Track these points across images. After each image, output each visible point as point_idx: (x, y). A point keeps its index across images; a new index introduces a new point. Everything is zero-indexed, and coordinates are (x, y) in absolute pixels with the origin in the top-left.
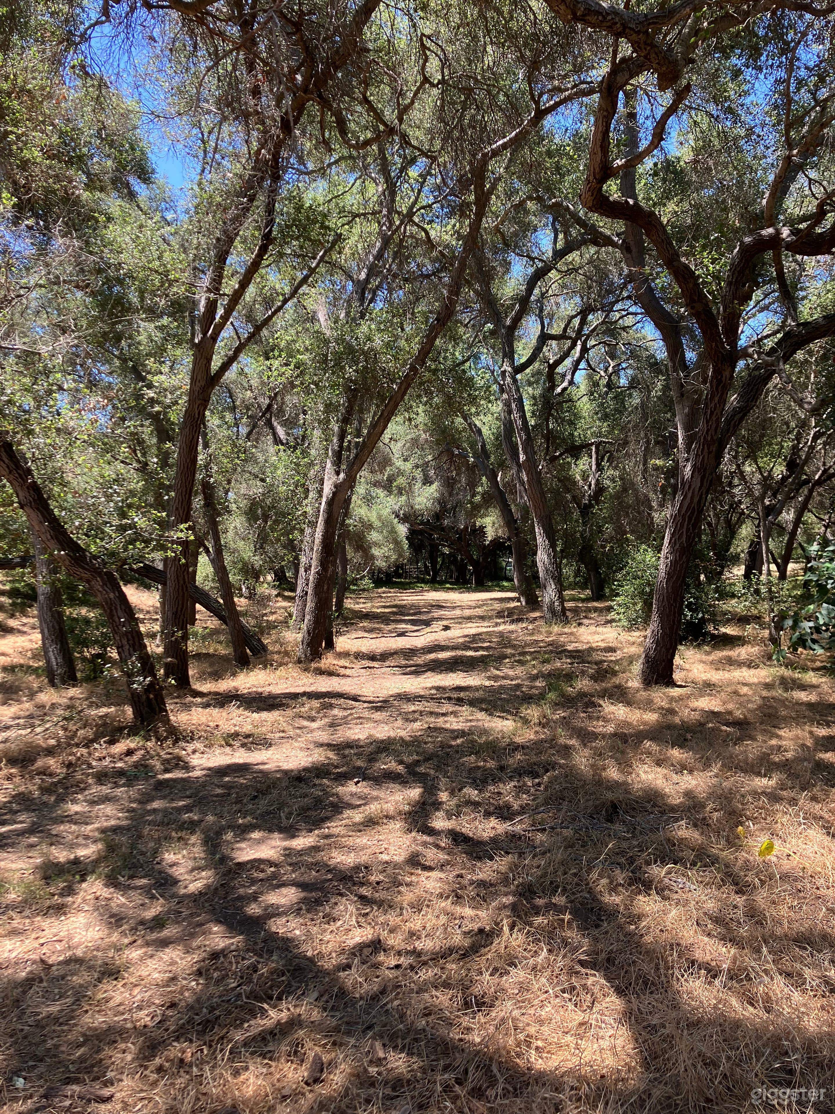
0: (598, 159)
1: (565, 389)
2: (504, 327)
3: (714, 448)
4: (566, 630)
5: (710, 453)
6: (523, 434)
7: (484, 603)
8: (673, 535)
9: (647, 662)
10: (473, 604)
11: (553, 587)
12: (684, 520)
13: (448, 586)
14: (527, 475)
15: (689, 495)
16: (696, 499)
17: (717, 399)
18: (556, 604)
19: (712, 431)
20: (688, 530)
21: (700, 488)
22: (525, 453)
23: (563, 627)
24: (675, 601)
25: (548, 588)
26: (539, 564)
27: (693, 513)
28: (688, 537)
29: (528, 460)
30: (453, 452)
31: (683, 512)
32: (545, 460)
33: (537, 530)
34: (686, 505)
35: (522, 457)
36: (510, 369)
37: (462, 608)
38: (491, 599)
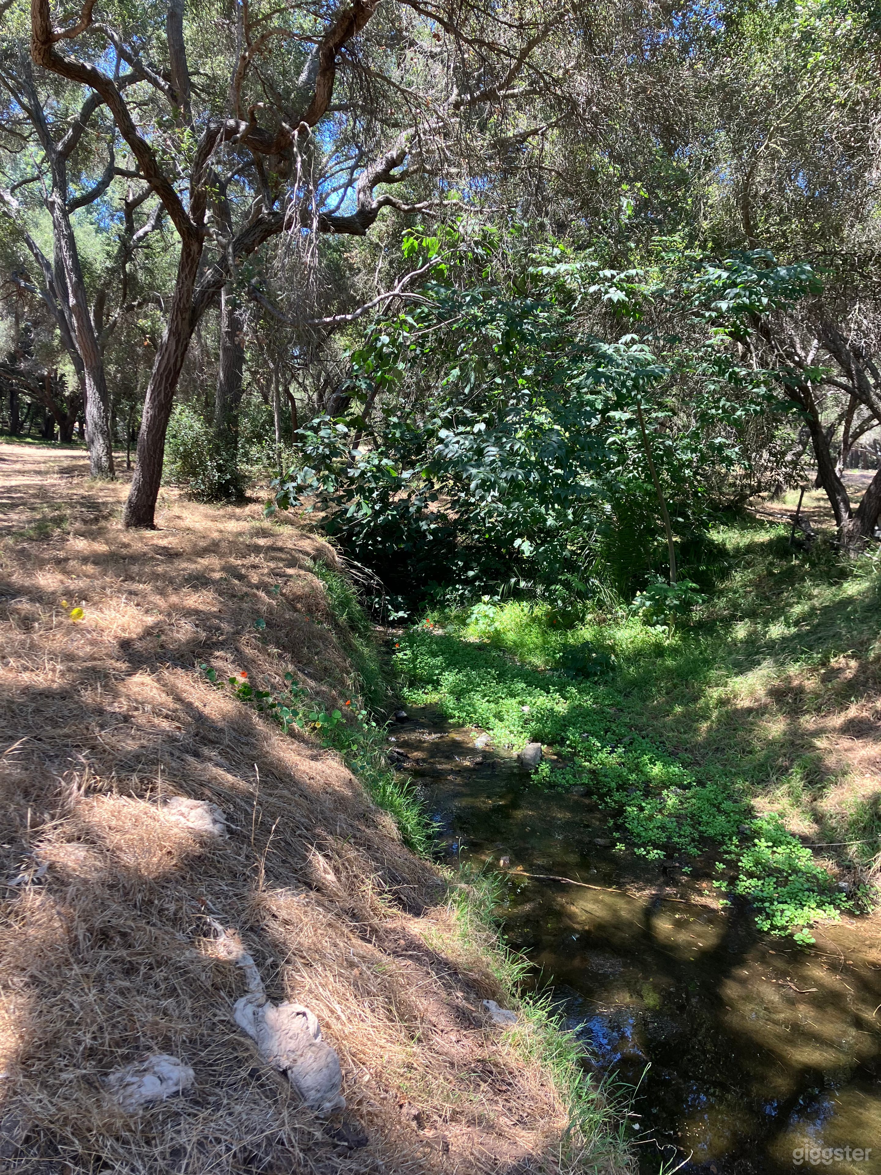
0: (39, 23)
1: (146, 234)
2: (55, 152)
3: (187, 316)
4: (111, 486)
5: (183, 319)
6: (73, 275)
7: (56, 459)
8: (153, 391)
9: (130, 507)
10: (42, 460)
11: (101, 441)
12: (162, 379)
13: (29, 440)
14: (77, 320)
15: (166, 357)
16: (172, 361)
17: (187, 270)
18: (104, 459)
19: (184, 300)
20: (166, 388)
21: (175, 351)
22: (76, 296)
23: (108, 482)
24: (155, 452)
25: (96, 443)
26: (88, 418)
27: (169, 373)
28: (166, 395)
29: (78, 304)
30: (19, 284)
31: (161, 371)
32: (121, 308)
33: (87, 381)
34: (163, 365)
35: (72, 301)
36: (59, 201)
37: (25, 462)
38: (67, 457)
